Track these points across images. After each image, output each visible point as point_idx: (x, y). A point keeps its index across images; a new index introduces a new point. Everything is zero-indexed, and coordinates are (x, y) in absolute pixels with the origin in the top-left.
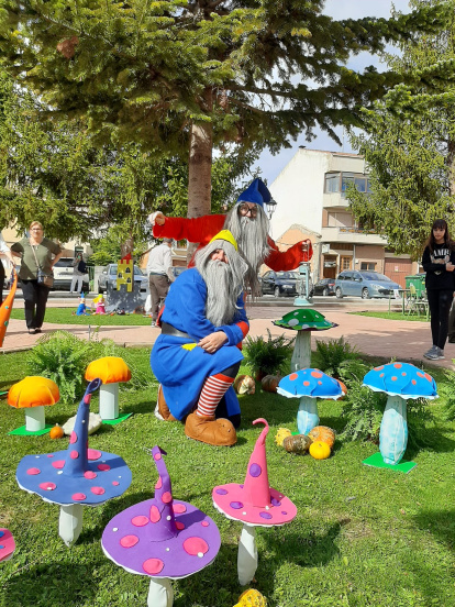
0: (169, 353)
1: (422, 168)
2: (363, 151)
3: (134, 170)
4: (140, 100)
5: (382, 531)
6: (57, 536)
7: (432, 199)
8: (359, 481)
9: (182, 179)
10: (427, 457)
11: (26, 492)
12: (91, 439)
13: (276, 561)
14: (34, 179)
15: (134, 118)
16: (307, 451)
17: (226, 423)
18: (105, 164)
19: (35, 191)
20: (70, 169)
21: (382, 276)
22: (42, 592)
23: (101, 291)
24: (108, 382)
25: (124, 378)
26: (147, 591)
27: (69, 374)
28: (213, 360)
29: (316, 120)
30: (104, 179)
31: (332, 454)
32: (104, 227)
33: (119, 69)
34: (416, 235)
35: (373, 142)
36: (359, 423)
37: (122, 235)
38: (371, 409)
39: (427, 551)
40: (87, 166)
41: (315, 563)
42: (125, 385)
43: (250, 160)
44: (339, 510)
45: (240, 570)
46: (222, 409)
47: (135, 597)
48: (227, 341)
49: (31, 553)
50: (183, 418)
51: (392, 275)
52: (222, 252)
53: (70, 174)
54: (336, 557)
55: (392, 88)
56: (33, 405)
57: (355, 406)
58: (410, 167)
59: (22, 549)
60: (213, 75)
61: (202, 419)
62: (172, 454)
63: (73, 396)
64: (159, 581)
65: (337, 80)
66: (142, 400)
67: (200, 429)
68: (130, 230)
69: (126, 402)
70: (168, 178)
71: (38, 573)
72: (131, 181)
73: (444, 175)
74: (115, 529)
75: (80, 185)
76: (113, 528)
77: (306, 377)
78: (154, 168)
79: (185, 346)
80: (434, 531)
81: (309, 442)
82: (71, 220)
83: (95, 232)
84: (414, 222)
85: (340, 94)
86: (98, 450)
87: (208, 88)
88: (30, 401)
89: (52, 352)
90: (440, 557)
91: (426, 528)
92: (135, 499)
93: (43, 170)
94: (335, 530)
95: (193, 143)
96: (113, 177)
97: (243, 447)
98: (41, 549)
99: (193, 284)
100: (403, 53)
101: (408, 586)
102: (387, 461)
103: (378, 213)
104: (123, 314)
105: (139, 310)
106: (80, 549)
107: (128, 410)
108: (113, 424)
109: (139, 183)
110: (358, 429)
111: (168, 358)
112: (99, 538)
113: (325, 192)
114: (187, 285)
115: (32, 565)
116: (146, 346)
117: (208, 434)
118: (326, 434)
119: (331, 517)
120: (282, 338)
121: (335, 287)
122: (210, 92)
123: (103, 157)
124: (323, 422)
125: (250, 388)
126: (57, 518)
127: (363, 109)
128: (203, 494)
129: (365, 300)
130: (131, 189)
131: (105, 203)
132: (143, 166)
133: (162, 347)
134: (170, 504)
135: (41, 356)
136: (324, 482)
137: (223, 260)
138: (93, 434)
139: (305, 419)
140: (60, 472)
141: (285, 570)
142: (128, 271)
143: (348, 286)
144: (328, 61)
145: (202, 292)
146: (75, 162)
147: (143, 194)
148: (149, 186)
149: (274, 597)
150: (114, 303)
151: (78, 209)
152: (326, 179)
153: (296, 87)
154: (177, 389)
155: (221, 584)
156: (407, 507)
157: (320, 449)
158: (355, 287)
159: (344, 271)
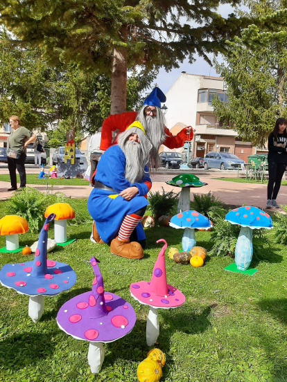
0: (100, 201)
1: (261, 86)
2: (223, 75)
3: (75, 85)
4: (79, 31)
5: (238, 312)
6: (27, 316)
7: (267, 106)
8: (222, 281)
9: (106, 91)
10: (264, 266)
11: (7, 289)
12: (49, 255)
13: (171, 331)
14: (9, 89)
15: (75, 44)
16: (189, 262)
17: (136, 245)
18: (56, 81)
19: (10, 98)
20: (33, 83)
21: (233, 156)
22: (18, 351)
23: (54, 164)
24: (60, 219)
25: (70, 217)
26: (88, 350)
27: (34, 214)
28: (129, 205)
29: (195, 49)
30: (55, 90)
31: (204, 264)
32: (56, 122)
33: (64, 10)
34: (256, 129)
35: (230, 68)
36: (222, 245)
37: (67, 127)
38: (229, 236)
39: (266, 324)
40: (44, 81)
41: (196, 332)
42: (71, 221)
43: (150, 79)
44: (209, 298)
45: (147, 336)
46: (134, 236)
47: (79, 354)
48: (138, 193)
49: (10, 327)
50: (109, 242)
51: (240, 155)
52: (135, 135)
53: (33, 86)
54: (209, 328)
55: (247, 27)
56: (11, 234)
57: (219, 234)
58: (253, 85)
59: (4, 325)
60: (128, 16)
61: (121, 242)
62: (102, 264)
63: (37, 228)
64: (95, 344)
65: (211, 22)
66: (82, 231)
67: (120, 248)
68: (72, 124)
69: (71, 232)
70: (97, 90)
71: (15, 339)
72: (73, 92)
73: (274, 91)
74: (66, 311)
75: (40, 94)
76: (64, 310)
77: (188, 216)
78: (88, 83)
79: (110, 196)
80: (271, 311)
81: (190, 256)
82: (34, 117)
83: (50, 126)
84: (255, 121)
85: (212, 32)
86: (54, 261)
87: (124, 25)
88: (8, 231)
89: (23, 200)
90: (275, 328)
91: (266, 309)
92: (78, 292)
93: (15, 84)
94: (207, 311)
95: (114, 63)
96: (61, 89)
97: (148, 260)
98: (17, 324)
99: (117, 156)
100: (250, 10)
101: (255, 346)
102: (240, 268)
103: (233, 115)
104: (69, 178)
105: (79, 176)
106: (42, 324)
107: (72, 237)
108: (63, 245)
109: (78, 94)
110: (221, 248)
111: (99, 204)
112: (55, 316)
113: (198, 102)
114: (112, 156)
115: (11, 334)
116: (84, 198)
117: (125, 252)
118: (201, 251)
119: (205, 303)
120: (172, 193)
121: (203, 163)
122: (125, 28)
123: (55, 75)
124: (198, 244)
125: (151, 223)
126: (27, 305)
127: (227, 41)
128: (122, 289)
129: (222, 170)
130: (73, 97)
131: (56, 107)
132: (80, 82)
133: (95, 197)
134: (102, 295)
135: (16, 203)
136: (200, 281)
137: (136, 141)
138: (50, 252)
139: (187, 242)
140: (29, 275)
141: (176, 336)
142: (71, 151)
143: (212, 162)
144: (204, 8)
145: (122, 161)
146: (36, 79)
147: (81, 100)
148: (84, 95)
149: (170, 353)
150: (63, 171)
151: (39, 110)
152: (198, 93)
153: (182, 26)
154: (105, 223)
155: (135, 345)
156: (253, 296)
157: (196, 261)
158: (217, 162)
159: (209, 152)
